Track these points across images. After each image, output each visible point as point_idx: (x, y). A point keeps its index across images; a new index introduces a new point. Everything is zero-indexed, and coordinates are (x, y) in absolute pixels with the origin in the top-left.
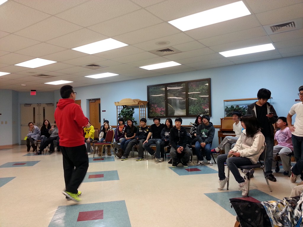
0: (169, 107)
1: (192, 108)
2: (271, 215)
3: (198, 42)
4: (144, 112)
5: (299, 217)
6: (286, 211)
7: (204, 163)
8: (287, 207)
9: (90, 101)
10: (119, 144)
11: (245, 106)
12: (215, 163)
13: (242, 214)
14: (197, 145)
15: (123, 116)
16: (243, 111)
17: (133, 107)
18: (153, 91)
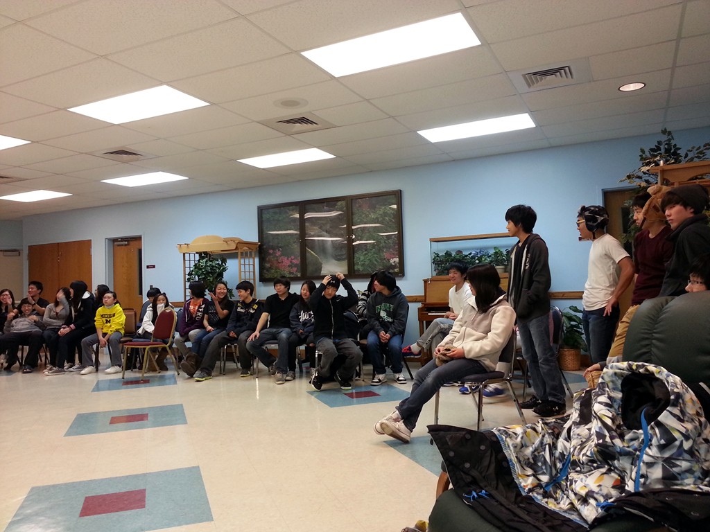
0: (308, 255)
1: (362, 258)
2: (511, 454)
3: (371, 104)
4: (251, 267)
5: (565, 453)
6: (542, 442)
7: (388, 379)
8: (543, 436)
9: (116, 243)
10: (189, 345)
11: (474, 252)
12: (412, 378)
13: (452, 454)
14: (371, 338)
15: (198, 276)
16: (470, 263)
17: (224, 257)
18: (272, 219)
